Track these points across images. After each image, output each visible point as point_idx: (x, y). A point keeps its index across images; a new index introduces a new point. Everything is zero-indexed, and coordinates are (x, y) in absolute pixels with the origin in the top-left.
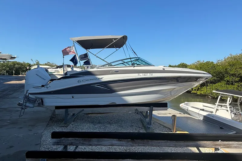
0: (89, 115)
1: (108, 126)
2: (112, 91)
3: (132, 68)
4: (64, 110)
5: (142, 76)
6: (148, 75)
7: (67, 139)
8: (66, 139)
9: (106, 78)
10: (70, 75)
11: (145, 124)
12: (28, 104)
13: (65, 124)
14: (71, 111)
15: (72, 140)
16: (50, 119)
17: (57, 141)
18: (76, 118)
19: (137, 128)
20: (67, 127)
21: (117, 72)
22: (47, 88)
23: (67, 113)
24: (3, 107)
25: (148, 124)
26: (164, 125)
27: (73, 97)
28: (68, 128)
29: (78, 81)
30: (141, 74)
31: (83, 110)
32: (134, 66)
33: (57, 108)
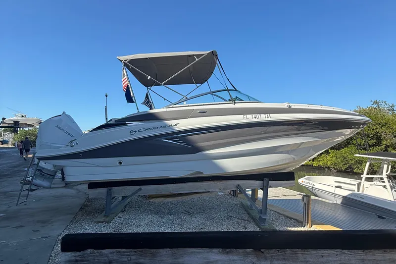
0: (151, 201)
1: (187, 218)
2: (195, 149)
3: (231, 106)
4: (103, 191)
5: (250, 118)
6: (263, 118)
7: (99, 251)
8: (96, 251)
9: (183, 125)
10: (115, 121)
11: (255, 214)
13: (106, 216)
14: (119, 192)
15: (111, 253)
16: (81, 208)
17: (73, 258)
18: (127, 206)
19: (240, 221)
20: (109, 222)
21: (203, 113)
22: (72, 147)
23: (110, 197)
25: (261, 212)
27: (120, 163)
28: (111, 224)
29: (131, 132)
30: (249, 116)
31: (140, 189)
32: (235, 103)
33: (93, 185)
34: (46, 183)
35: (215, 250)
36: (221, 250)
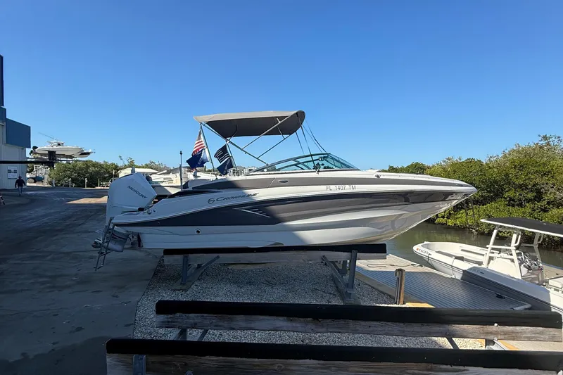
0: (230, 268)
1: (268, 289)
2: (274, 220)
3: (314, 175)
4: (179, 257)
5: (334, 189)
6: (347, 189)
7: (187, 315)
8: (184, 315)
9: (262, 194)
10: (193, 188)
11: (342, 287)
12: (111, 245)
13: (182, 284)
14: (195, 260)
15: (195, 316)
16: (154, 274)
17: (166, 320)
18: (203, 273)
19: (325, 295)
20: (186, 291)
21: (284, 183)
22: (150, 214)
23: (186, 264)
24: (65, 250)
25: (347, 285)
26: (380, 288)
27: (198, 232)
28: (188, 292)
29: (209, 200)
30: (333, 187)
31: (218, 257)
32: (319, 171)
33: (168, 252)
34: (118, 247)
35: (281, 318)
36: (285, 318)
